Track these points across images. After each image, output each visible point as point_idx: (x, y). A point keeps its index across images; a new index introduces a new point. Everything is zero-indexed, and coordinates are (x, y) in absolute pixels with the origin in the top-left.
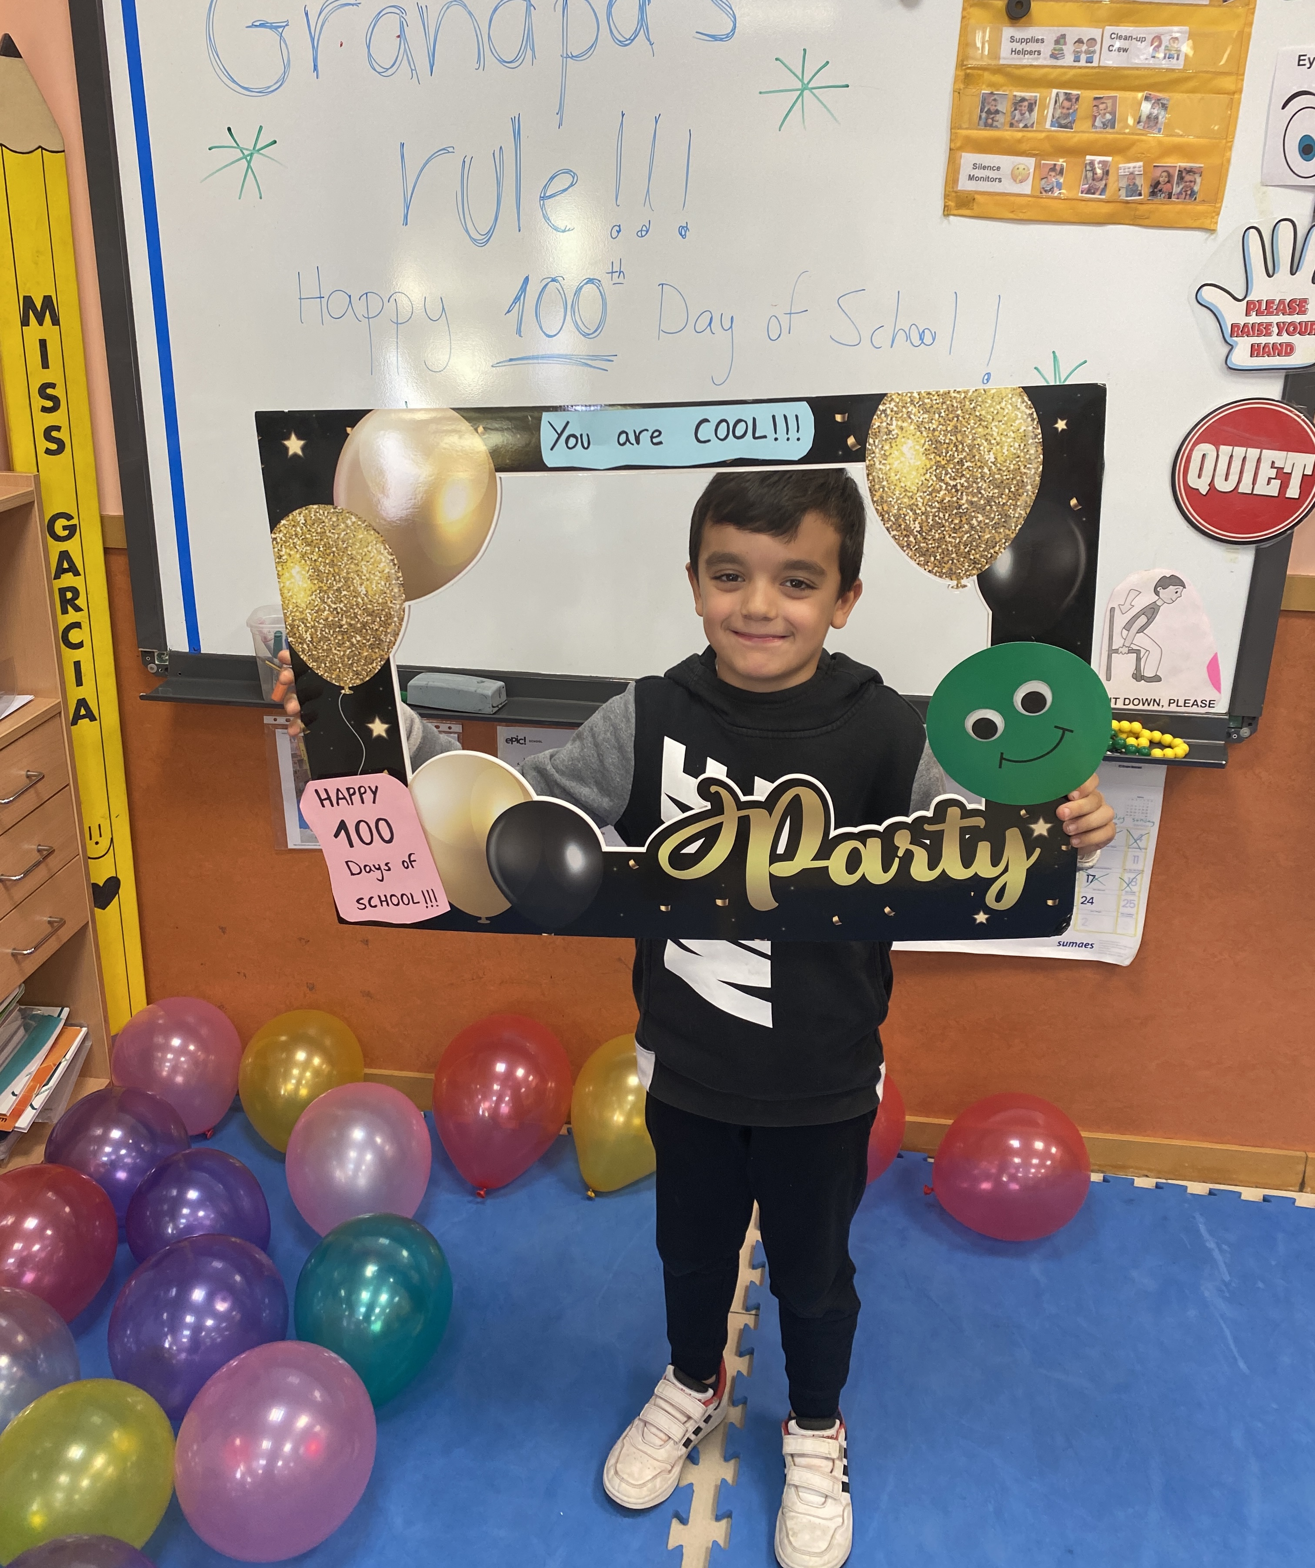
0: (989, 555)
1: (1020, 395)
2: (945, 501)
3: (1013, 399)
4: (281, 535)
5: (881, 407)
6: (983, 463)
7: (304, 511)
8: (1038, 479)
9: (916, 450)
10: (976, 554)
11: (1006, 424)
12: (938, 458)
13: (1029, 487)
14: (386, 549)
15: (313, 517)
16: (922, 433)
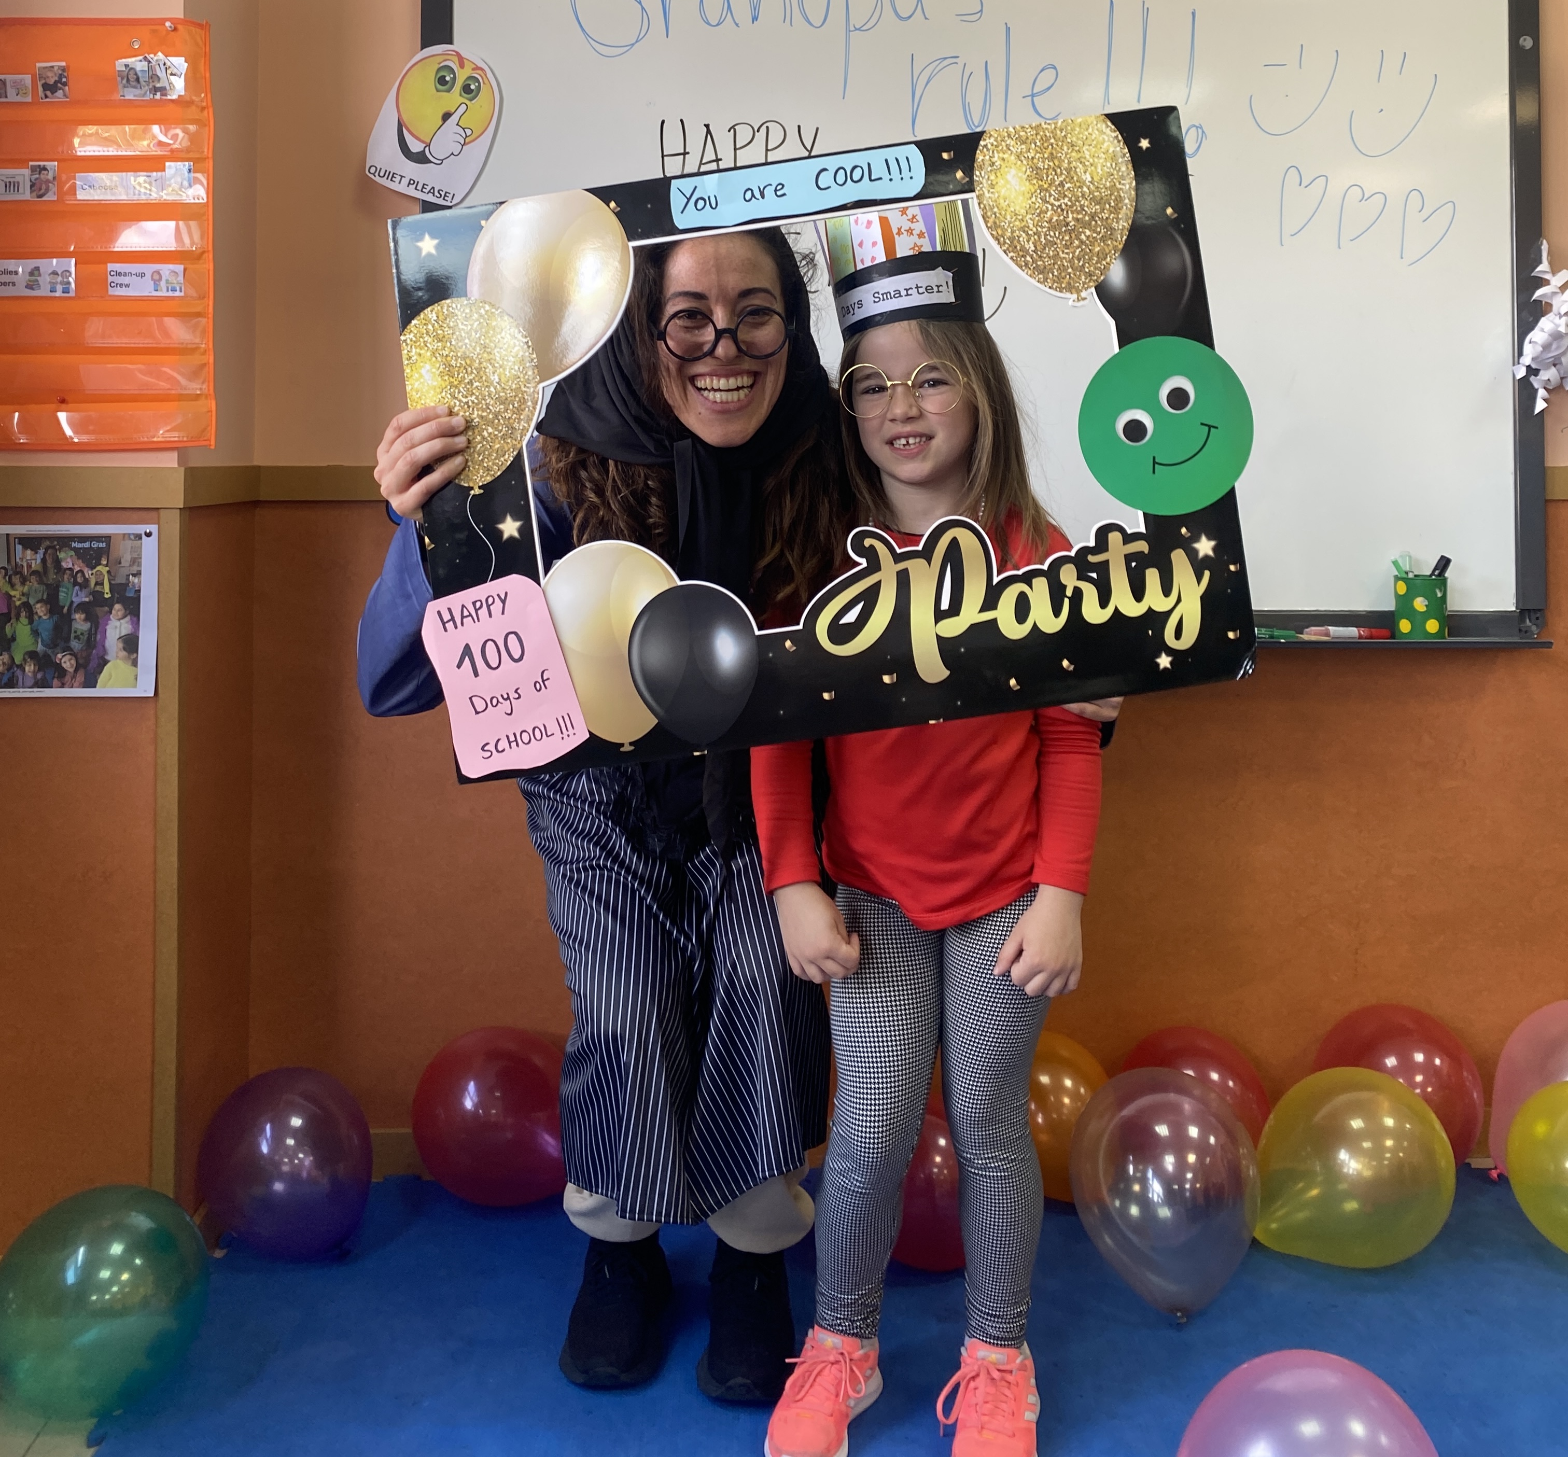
0: (1103, 267)
1: (1104, 121)
2: (1054, 221)
3: (1099, 125)
4: (412, 335)
5: (982, 143)
6: (1082, 183)
7: (436, 307)
8: (1133, 193)
9: (1021, 178)
10: (1090, 266)
11: (1096, 146)
12: (1040, 182)
13: (1127, 201)
14: (520, 332)
15: (446, 312)
16: (1022, 162)
